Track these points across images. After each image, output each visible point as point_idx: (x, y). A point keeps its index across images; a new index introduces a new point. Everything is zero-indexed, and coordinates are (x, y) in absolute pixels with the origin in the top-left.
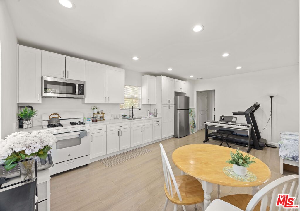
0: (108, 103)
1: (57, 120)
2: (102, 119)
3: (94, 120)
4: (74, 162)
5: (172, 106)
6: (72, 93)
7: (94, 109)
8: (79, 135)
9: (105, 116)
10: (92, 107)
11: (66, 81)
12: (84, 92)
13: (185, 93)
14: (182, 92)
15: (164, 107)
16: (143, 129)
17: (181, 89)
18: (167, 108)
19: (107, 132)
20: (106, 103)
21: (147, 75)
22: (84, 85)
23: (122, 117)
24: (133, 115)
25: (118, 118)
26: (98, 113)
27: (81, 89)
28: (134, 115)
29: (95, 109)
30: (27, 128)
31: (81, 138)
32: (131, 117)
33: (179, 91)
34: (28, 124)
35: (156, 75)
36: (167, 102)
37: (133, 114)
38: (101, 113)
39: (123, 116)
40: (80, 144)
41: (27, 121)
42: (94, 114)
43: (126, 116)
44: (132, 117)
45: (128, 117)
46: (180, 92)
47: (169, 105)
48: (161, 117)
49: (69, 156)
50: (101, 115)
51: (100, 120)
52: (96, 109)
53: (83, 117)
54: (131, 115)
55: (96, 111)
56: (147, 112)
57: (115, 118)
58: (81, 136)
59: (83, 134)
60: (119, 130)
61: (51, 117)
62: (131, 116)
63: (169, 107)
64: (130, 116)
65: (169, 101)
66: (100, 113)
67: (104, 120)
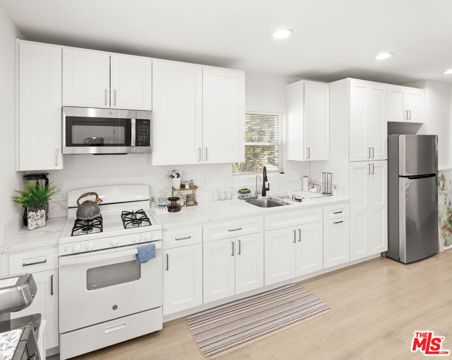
0: (207, 162)
1: (93, 208)
2: (191, 201)
3: (174, 208)
4: (125, 324)
5: (381, 167)
6: (123, 142)
7: (173, 177)
8: (137, 255)
9: (198, 192)
10: (169, 172)
11: (111, 113)
12: (149, 140)
13: (419, 125)
14: (410, 121)
15: (355, 168)
16: (297, 236)
17: (408, 112)
18: (367, 170)
19: (204, 244)
20: (200, 163)
21: (303, 80)
22: (148, 121)
23: (238, 195)
24: (265, 191)
25: (229, 197)
26: (183, 186)
27: (143, 131)
28: (268, 189)
29: (176, 176)
30: (36, 228)
31: (141, 264)
32: (261, 194)
33: (400, 118)
34: (37, 218)
35: (328, 78)
36: (366, 154)
37: (267, 187)
38: (190, 187)
39: (240, 192)
40: (138, 277)
41: (36, 211)
42: (173, 189)
43: (249, 192)
44: (264, 194)
45: (253, 194)
46: (403, 121)
47: (371, 162)
48: (347, 198)
49: (115, 307)
50: (190, 192)
51: (187, 204)
52: (178, 176)
53: (148, 198)
54: (260, 189)
55: (177, 183)
56: (302, 180)
57: (223, 197)
58: (141, 260)
59: (146, 253)
60: (233, 240)
61: (81, 202)
62: (261, 191)
63: (372, 170)
64: (257, 193)
65: (371, 151)
66: (187, 187)
67: (196, 203)
